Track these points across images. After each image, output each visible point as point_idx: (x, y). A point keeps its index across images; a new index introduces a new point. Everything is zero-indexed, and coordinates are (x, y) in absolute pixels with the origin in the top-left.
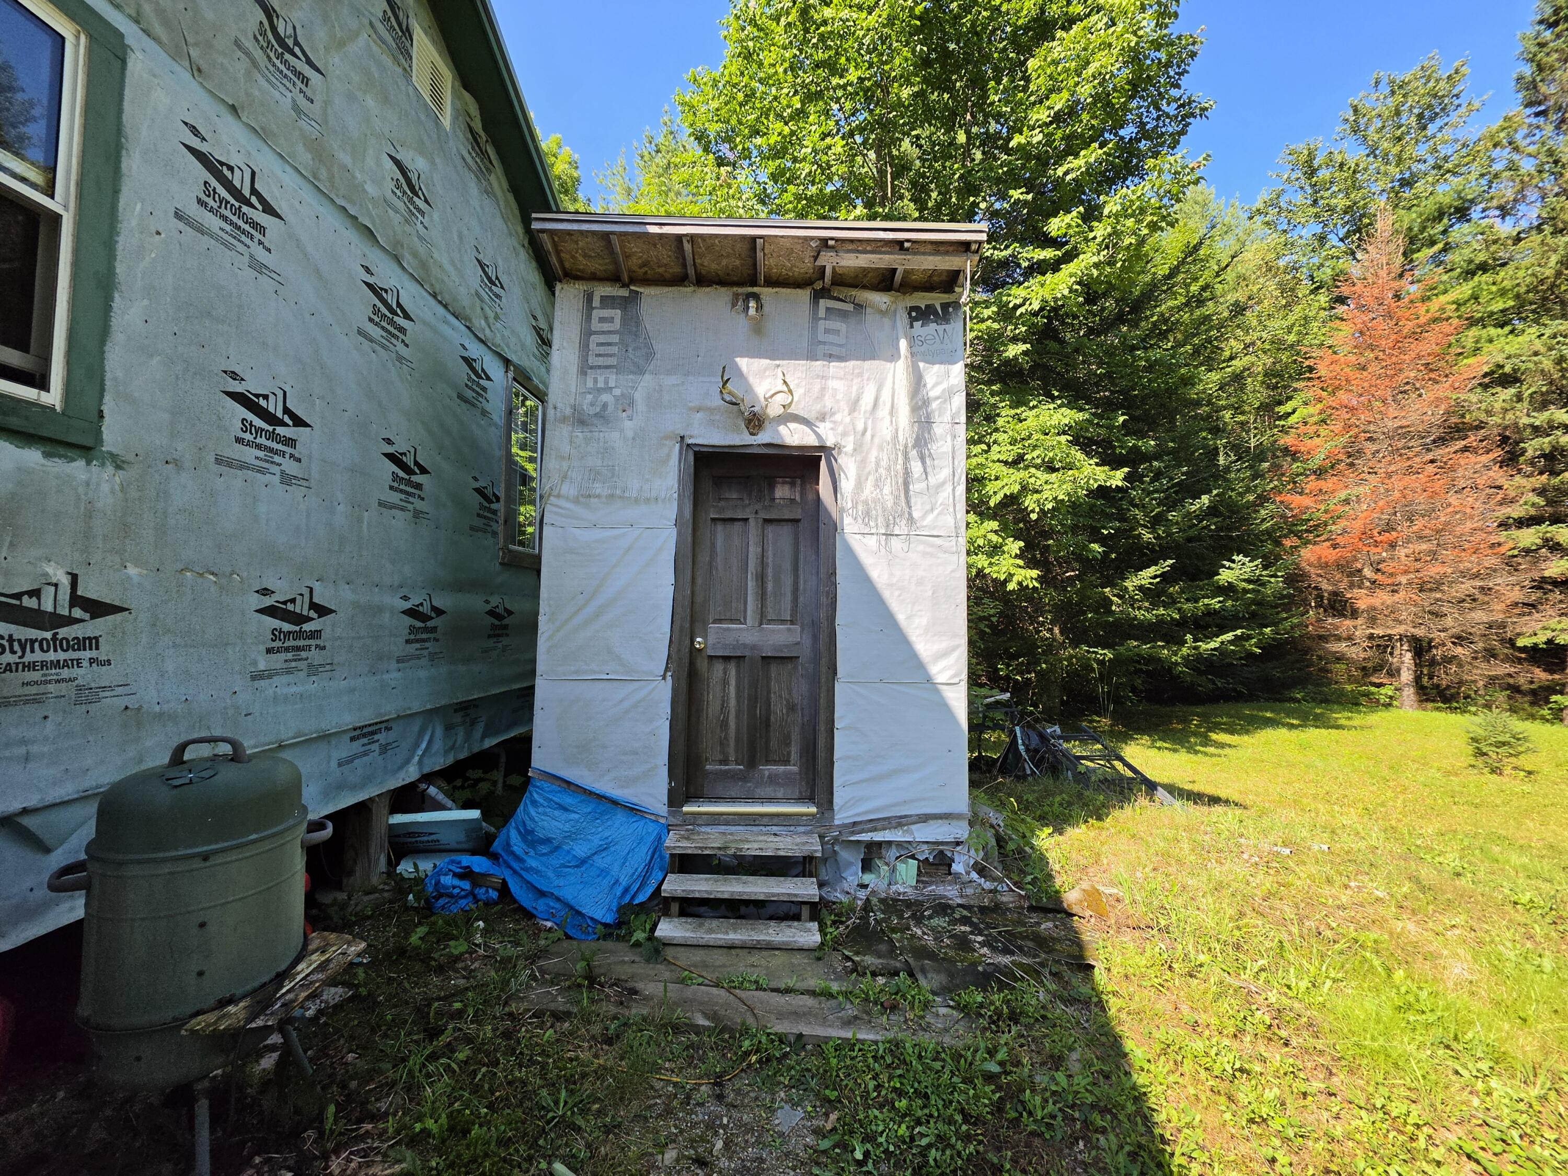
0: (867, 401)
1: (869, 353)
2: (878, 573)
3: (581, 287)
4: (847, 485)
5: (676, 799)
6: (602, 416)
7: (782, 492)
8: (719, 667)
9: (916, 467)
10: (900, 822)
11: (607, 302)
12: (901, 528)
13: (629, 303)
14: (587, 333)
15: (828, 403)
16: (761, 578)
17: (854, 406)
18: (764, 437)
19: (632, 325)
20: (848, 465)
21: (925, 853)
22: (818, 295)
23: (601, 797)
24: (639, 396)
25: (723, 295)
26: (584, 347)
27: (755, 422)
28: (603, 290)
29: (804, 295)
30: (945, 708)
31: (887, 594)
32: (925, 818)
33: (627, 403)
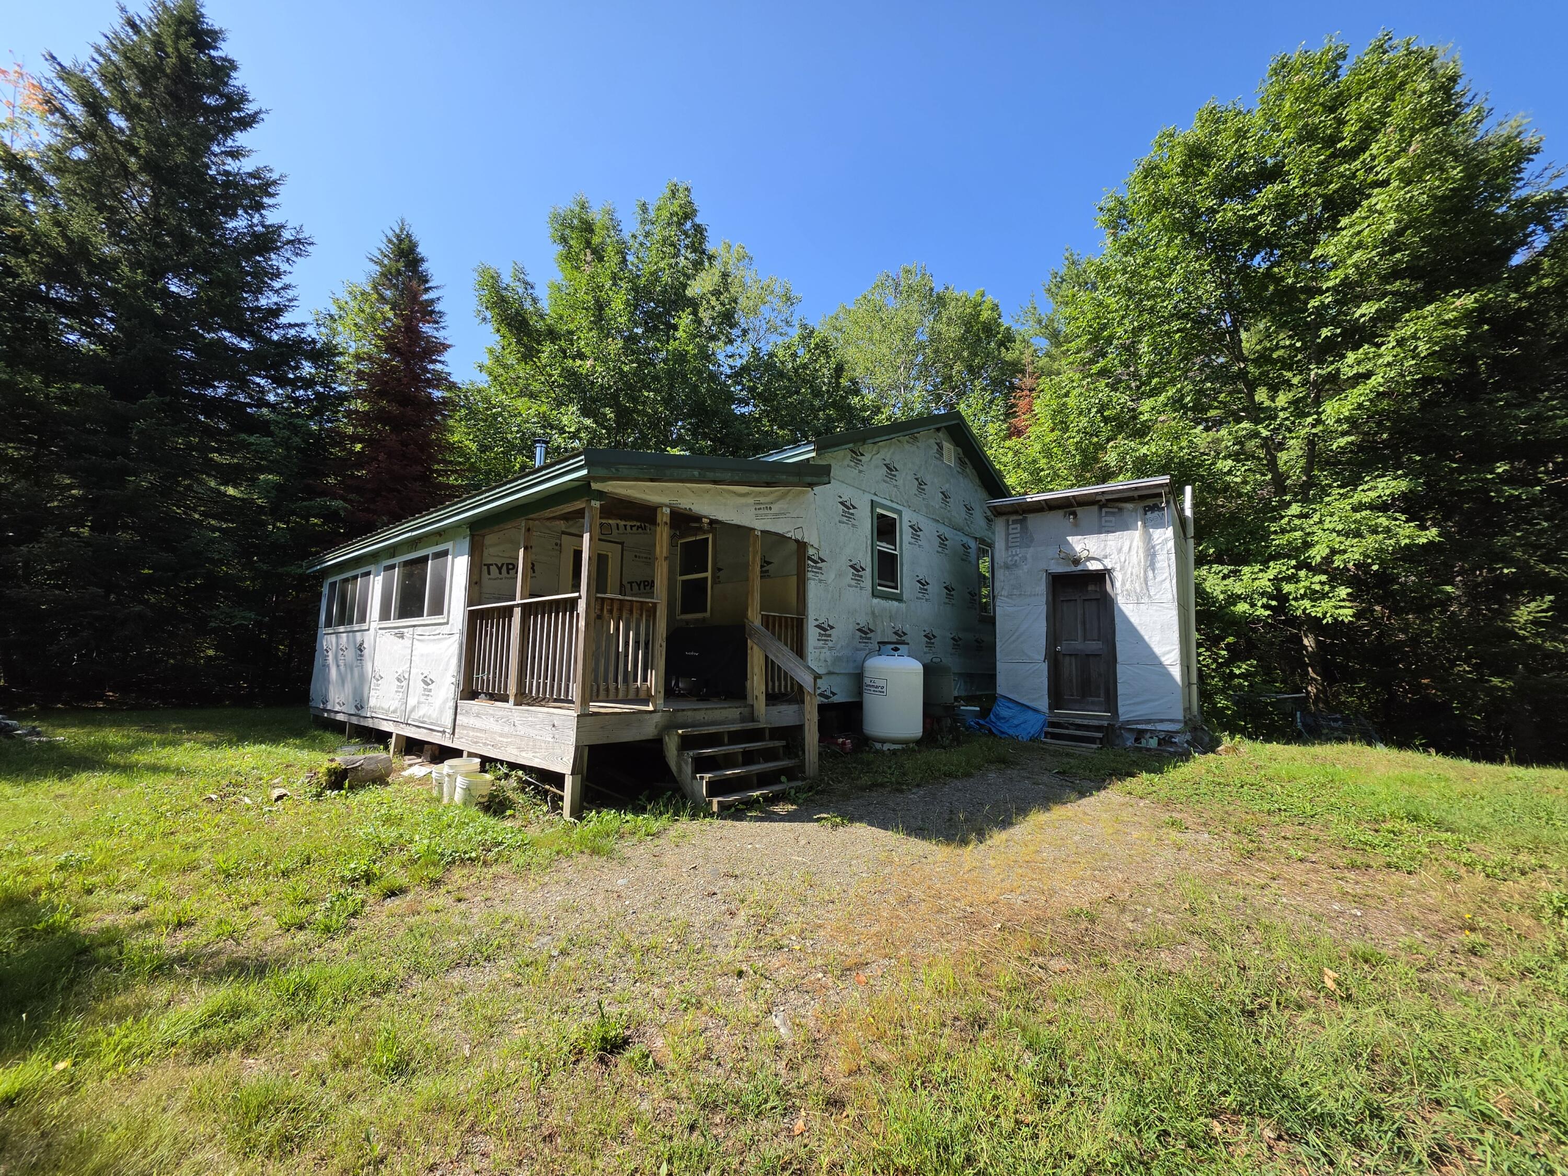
0: (1126, 549)
1: (1125, 527)
2: (1134, 619)
3: (1004, 518)
4: (1118, 584)
5: (1051, 707)
6: (1015, 565)
7: (1091, 588)
8: (1067, 658)
9: (1150, 574)
10: (1148, 721)
11: (1014, 522)
12: (1145, 600)
13: (1023, 522)
14: (1008, 534)
15: (1108, 551)
16: (1084, 623)
17: (1120, 551)
18: (1080, 568)
19: (1024, 529)
20: (1118, 576)
21: (1162, 735)
22: (1101, 507)
23: (1023, 705)
24: (1028, 556)
25: (1060, 513)
26: (1007, 540)
27: (1077, 562)
28: (1015, 517)
29: (1096, 508)
30: (1169, 676)
31: (1139, 628)
32: (1162, 721)
33: (1024, 559)
